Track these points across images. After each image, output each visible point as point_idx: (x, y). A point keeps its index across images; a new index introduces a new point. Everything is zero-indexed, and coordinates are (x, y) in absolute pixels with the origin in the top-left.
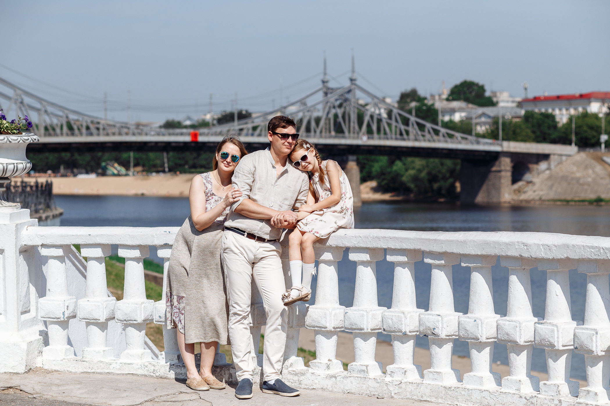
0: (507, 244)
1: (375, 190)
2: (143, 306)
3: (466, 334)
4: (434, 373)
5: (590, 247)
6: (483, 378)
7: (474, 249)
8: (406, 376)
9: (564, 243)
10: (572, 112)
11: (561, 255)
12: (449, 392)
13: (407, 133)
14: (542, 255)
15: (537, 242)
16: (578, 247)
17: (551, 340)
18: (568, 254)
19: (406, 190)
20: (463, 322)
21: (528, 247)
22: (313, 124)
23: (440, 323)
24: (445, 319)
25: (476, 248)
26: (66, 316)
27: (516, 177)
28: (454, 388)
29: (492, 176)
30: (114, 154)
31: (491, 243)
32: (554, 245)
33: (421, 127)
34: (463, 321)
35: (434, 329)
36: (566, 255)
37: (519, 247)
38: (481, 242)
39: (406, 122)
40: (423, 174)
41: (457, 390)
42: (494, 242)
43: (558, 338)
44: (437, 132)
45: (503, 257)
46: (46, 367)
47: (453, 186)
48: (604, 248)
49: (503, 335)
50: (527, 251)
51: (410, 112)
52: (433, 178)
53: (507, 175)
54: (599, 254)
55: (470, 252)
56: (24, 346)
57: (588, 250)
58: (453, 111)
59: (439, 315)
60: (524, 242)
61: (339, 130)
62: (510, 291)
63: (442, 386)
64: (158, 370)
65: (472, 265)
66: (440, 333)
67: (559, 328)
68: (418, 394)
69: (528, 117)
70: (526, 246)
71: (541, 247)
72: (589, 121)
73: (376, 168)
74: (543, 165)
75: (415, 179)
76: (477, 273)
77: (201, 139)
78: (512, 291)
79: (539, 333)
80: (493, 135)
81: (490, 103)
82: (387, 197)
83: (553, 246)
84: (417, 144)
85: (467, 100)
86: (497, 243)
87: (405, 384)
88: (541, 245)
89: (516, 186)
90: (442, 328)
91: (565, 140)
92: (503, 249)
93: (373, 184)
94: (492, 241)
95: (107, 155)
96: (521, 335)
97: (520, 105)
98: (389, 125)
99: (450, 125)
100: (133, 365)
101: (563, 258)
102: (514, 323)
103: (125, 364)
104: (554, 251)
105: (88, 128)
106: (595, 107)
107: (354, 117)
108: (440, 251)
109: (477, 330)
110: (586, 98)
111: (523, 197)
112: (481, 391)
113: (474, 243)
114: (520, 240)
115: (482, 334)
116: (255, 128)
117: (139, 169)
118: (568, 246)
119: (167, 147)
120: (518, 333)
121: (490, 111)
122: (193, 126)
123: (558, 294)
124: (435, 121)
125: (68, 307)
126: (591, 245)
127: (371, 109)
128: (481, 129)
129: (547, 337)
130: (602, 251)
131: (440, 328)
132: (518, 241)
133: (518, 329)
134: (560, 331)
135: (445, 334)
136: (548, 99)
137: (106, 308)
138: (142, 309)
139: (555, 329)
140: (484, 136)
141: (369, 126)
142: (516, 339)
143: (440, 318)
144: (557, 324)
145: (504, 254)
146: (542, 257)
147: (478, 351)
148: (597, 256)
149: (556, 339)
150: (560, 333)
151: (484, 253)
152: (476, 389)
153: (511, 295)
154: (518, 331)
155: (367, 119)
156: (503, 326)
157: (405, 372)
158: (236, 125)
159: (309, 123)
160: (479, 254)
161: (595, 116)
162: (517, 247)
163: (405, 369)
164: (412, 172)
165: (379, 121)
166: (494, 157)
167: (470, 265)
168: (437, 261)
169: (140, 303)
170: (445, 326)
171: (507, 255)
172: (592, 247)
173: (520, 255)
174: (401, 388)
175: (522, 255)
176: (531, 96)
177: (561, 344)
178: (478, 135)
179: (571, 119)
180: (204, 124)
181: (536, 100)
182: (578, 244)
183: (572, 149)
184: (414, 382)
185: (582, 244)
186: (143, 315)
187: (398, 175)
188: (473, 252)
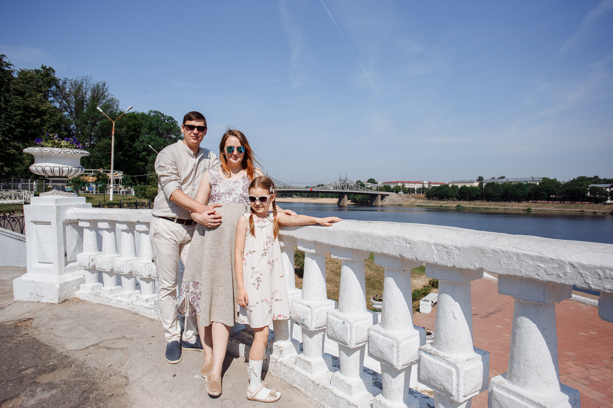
0: (383, 239)
1: (351, 202)
2: (128, 263)
3: (334, 335)
4: (304, 362)
5: (534, 258)
6: (352, 387)
7: (344, 241)
8: (282, 355)
9: (475, 245)
10: (394, 185)
11: (469, 264)
12: (317, 389)
13: (358, 189)
14: (433, 259)
15: (426, 239)
16: (506, 255)
17: (446, 385)
18: (483, 263)
19: (358, 202)
20: (331, 321)
21: (412, 246)
22: (337, 187)
23: (309, 315)
24: (315, 311)
25: (346, 241)
26: (91, 265)
27: (382, 199)
28: (321, 387)
29: (376, 199)
30: (295, 193)
31: (363, 235)
32: (456, 247)
33: (361, 188)
34: (331, 319)
35: (304, 320)
36: (478, 265)
37: (399, 244)
38: (351, 234)
39: (358, 187)
40: (361, 198)
41: (325, 390)
42: (366, 235)
43: (458, 385)
44: (364, 189)
45: (377, 254)
46: (80, 298)
47: (368, 201)
48: (576, 266)
49: (376, 351)
50: (411, 251)
51: (359, 185)
52: (363, 199)
53: (380, 199)
54: (561, 275)
55: (339, 243)
56: (58, 286)
57: (531, 263)
58: (368, 185)
59: (309, 306)
60: (406, 238)
61: (343, 188)
62: (386, 296)
63: (310, 380)
64: (135, 308)
65: (342, 258)
66: (309, 326)
67: (460, 371)
68: (290, 378)
69: (385, 186)
70: (409, 243)
71: (433, 247)
72: (398, 187)
73: (351, 197)
74: (388, 197)
75: (360, 199)
76: (348, 268)
77: (313, 190)
78: (388, 296)
79: (426, 367)
80: (377, 190)
81: (376, 183)
82: (353, 203)
83: (454, 249)
84: (360, 192)
85: (371, 183)
86: (370, 237)
87: (280, 364)
88: (433, 244)
89: (382, 201)
90: (311, 320)
91: (393, 191)
92: (378, 245)
93: (350, 200)
94: (365, 233)
95: (293, 193)
96: (398, 357)
97: (383, 184)
98: (354, 188)
99: (367, 188)
100: (123, 303)
101: (473, 268)
102: (390, 340)
103: (119, 301)
104: (456, 256)
105: (288, 187)
106: (399, 184)
107: (346, 186)
108: (310, 239)
109: (346, 334)
110: (397, 182)
111: (383, 204)
112: (349, 403)
113: (344, 234)
114: (401, 235)
115: (351, 339)
116: (325, 188)
117: (300, 197)
118: (483, 251)
119: (305, 192)
120: (395, 355)
121: (376, 185)
122: (312, 188)
123: (456, 316)
124: (364, 187)
125: (92, 260)
126: (538, 254)
127: (350, 184)
128: (374, 189)
129: (440, 378)
130: (568, 269)
131: (310, 321)
132: (399, 235)
133: (395, 349)
134: (462, 375)
135: (314, 327)
136: (389, 182)
137: (110, 262)
138: (128, 265)
139: (454, 370)
140: (375, 190)
141: (350, 188)
142: (392, 361)
143: (309, 310)
144: (456, 364)
145: (378, 251)
146: (435, 263)
147: (347, 355)
148: (555, 276)
149: (455, 386)
150: (462, 380)
151: (355, 247)
152: (344, 399)
153: (387, 301)
154: (395, 352)
155: (349, 186)
156: (376, 340)
157: (281, 351)
158: (320, 187)
159: (336, 187)
160: (349, 247)
161: (400, 186)
162: (396, 244)
163: (281, 349)
164: (359, 198)
165: (352, 187)
166: (377, 195)
167: (340, 258)
168: (309, 249)
169: (126, 261)
170: (314, 318)
171: (383, 253)
172: (541, 259)
173: (400, 255)
174: (276, 366)
175: (404, 255)
176: (385, 182)
177: (462, 394)
178: (373, 190)
179: (394, 187)
180: (314, 187)
181: (386, 182)
182: (505, 250)
183: (394, 193)
184: (287, 365)
185: (515, 250)
186: (128, 269)
187: (356, 199)
188: (343, 245)
